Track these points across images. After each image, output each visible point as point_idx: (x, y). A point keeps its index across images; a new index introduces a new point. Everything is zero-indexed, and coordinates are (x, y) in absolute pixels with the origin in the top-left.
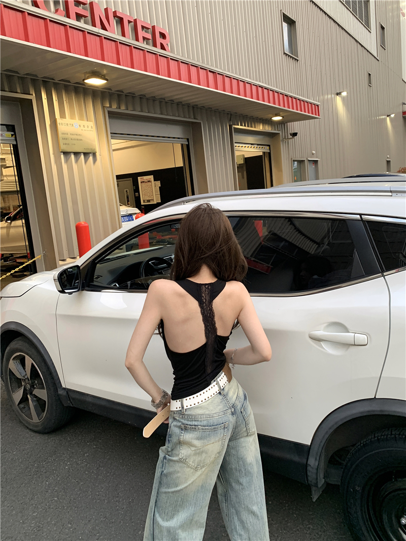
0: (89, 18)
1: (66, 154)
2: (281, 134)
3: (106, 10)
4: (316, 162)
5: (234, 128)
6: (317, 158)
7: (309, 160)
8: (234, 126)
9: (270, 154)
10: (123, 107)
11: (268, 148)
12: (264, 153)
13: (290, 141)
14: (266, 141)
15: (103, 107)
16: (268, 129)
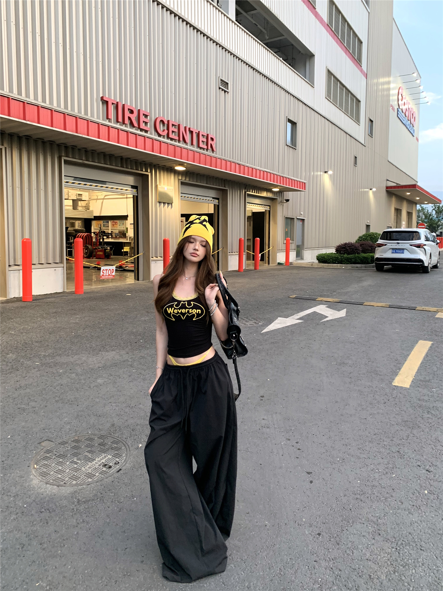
0: (177, 133)
1: (160, 202)
2: (278, 199)
3: (185, 128)
4: (303, 220)
5: (247, 194)
6: (304, 217)
7: (297, 218)
8: (247, 192)
9: (269, 211)
10: (187, 179)
11: (269, 207)
12: (266, 210)
13: (285, 204)
14: (268, 202)
15: (179, 179)
16: (270, 195)
